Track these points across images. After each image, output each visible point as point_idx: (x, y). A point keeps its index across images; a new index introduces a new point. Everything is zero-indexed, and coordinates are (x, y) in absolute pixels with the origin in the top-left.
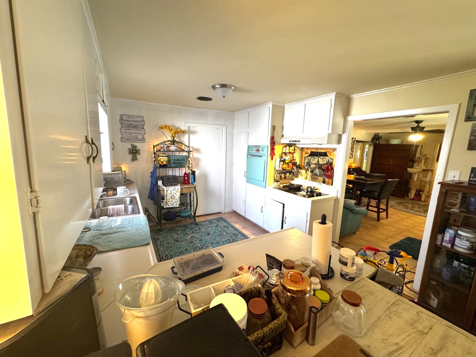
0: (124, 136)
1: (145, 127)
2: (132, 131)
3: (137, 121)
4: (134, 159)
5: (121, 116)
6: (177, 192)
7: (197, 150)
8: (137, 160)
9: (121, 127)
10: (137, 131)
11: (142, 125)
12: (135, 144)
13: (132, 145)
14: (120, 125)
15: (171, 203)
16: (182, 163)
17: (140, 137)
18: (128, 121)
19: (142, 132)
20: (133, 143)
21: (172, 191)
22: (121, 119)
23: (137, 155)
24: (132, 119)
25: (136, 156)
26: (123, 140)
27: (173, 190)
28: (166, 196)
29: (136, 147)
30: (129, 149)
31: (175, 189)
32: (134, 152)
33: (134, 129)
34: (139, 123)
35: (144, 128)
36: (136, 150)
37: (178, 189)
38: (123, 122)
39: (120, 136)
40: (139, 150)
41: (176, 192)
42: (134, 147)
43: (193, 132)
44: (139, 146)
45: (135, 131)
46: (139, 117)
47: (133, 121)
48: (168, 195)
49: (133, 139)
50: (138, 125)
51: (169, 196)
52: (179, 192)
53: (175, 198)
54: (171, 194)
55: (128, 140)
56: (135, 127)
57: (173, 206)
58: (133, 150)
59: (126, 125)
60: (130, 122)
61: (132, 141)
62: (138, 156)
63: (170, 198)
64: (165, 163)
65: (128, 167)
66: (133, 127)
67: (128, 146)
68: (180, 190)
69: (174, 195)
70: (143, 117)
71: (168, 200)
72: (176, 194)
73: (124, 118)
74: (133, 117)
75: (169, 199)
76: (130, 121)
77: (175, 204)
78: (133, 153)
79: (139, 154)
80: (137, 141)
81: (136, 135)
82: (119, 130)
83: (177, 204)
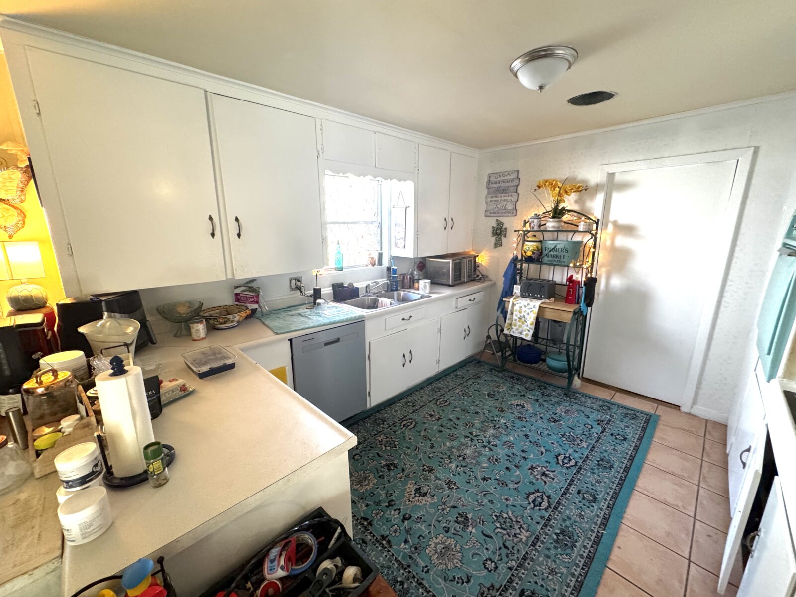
0: (489, 208)
1: (520, 189)
2: (499, 199)
3: (509, 181)
4: (498, 244)
5: (489, 176)
6: (531, 312)
7: (628, 230)
8: (501, 245)
9: (486, 193)
10: (506, 198)
11: (514, 186)
12: (502, 219)
13: (497, 220)
14: (486, 190)
15: (517, 329)
16: (562, 257)
17: (510, 207)
18: (495, 183)
19: (514, 198)
20: (498, 218)
21: (523, 307)
22: (489, 181)
23: (503, 238)
24: (503, 178)
25: (501, 239)
26: (488, 214)
27: (525, 306)
28: (512, 314)
29: (502, 224)
30: (493, 228)
31: (528, 305)
32: (499, 233)
33: (503, 195)
34: (508, 184)
35: (518, 191)
36: (501, 229)
37: (534, 307)
38: (491, 185)
39: (484, 207)
40: (506, 229)
41: (529, 311)
42: (500, 224)
43: (624, 186)
44: (507, 222)
45: (503, 198)
46: (513, 172)
47: (503, 181)
48: (515, 313)
49: (500, 211)
50: (509, 187)
51: (516, 316)
52: (535, 314)
53: (526, 322)
54: (520, 313)
55: (493, 213)
56: (504, 191)
57: (521, 336)
58: (497, 229)
59: (493, 189)
60: (499, 185)
61: (498, 215)
62: (504, 240)
63: (518, 320)
64: (529, 254)
65: (489, 256)
66: (502, 191)
67: (492, 223)
68: (536, 310)
69: (526, 316)
70: (518, 172)
71: (514, 321)
72: (528, 314)
73: (492, 179)
74: (503, 174)
75: (516, 320)
76: (499, 182)
77: (524, 333)
78: (498, 235)
79: (505, 236)
80: (505, 215)
81: (504, 204)
82: (484, 199)
83: (527, 335)
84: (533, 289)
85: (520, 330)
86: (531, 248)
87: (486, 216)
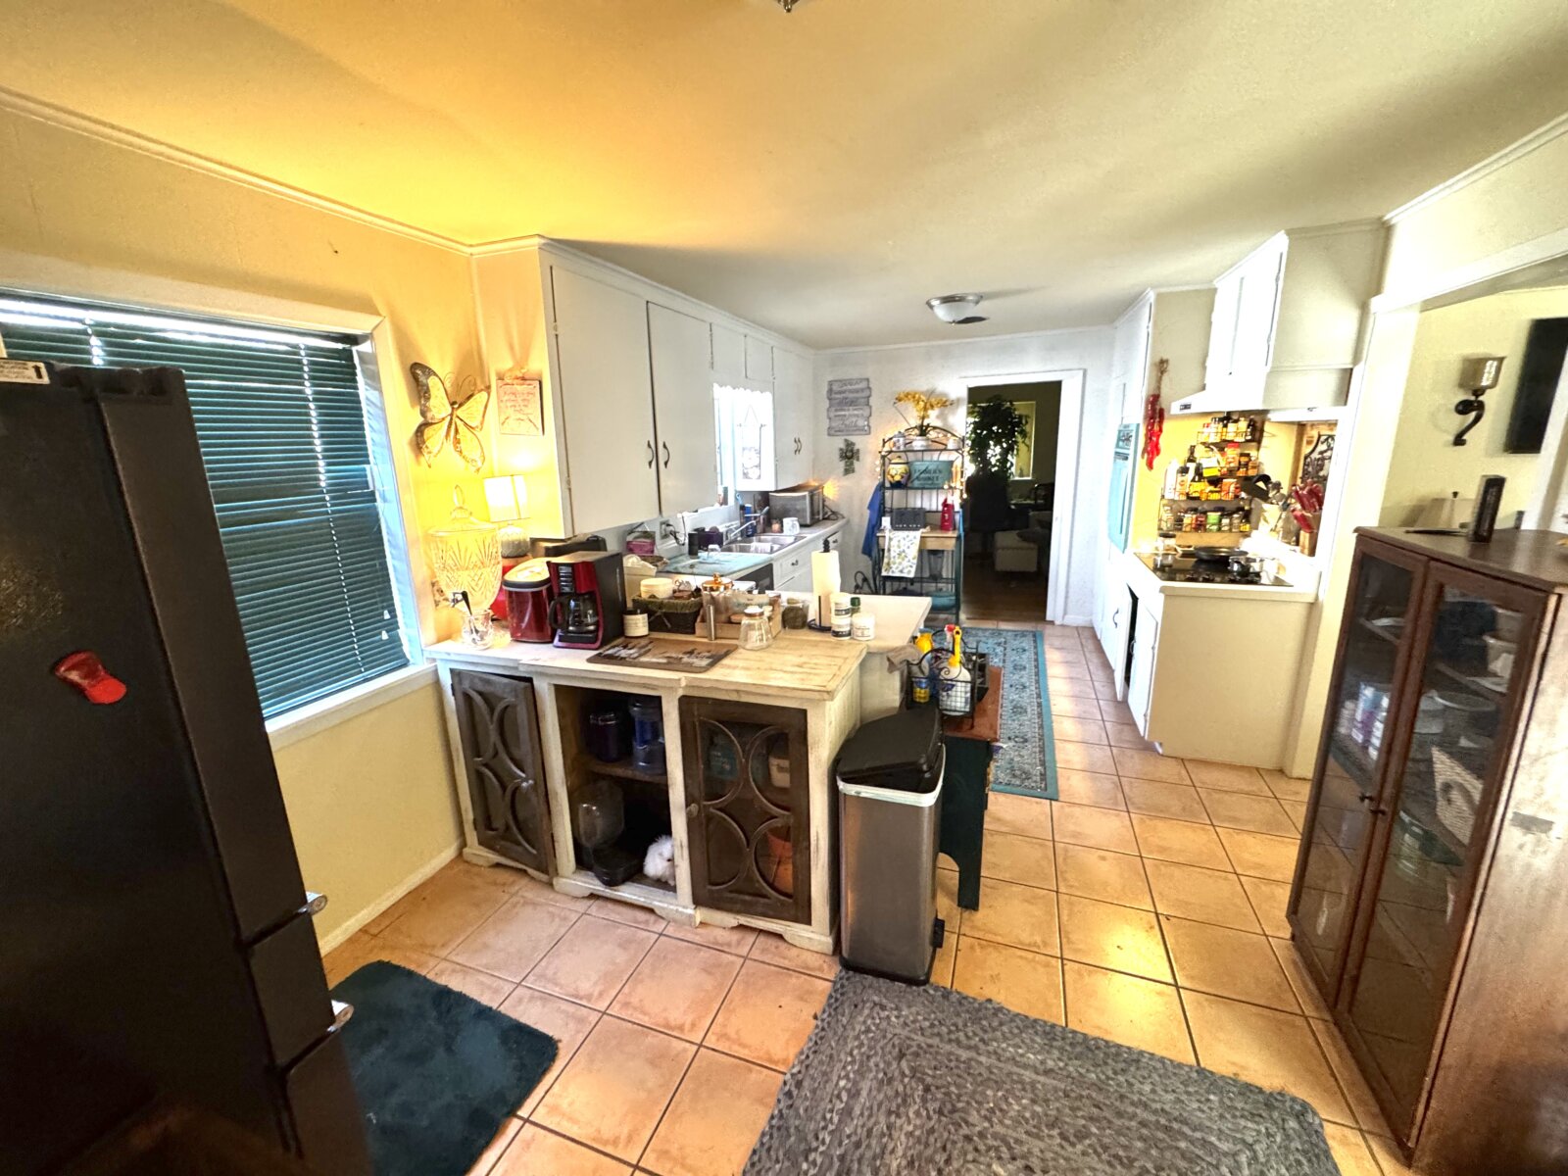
0: (834, 425)
1: (872, 401)
2: (847, 413)
3: (857, 391)
4: (849, 470)
5: (831, 383)
6: (912, 545)
8: (853, 471)
9: (828, 406)
10: (855, 412)
11: (864, 397)
12: (852, 439)
13: (846, 440)
14: (828, 402)
15: (897, 568)
17: (861, 423)
18: (840, 393)
19: (866, 413)
20: (848, 438)
21: (902, 540)
22: (830, 391)
23: (855, 462)
24: (849, 387)
25: (852, 464)
26: (832, 432)
27: (905, 539)
28: (889, 550)
29: (853, 444)
30: (841, 449)
31: (908, 537)
32: (849, 455)
33: (850, 408)
34: (855, 395)
35: (870, 404)
36: (852, 451)
37: (915, 539)
38: (834, 396)
39: (826, 424)
40: (858, 450)
41: (909, 545)
42: (849, 445)
44: (859, 441)
45: (851, 412)
46: (861, 380)
47: (851, 391)
48: (892, 549)
49: (848, 428)
50: (857, 398)
51: (894, 552)
52: (916, 546)
53: (907, 557)
54: (899, 547)
55: (839, 431)
56: (853, 403)
57: (902, 575)
58: (847, 450)
59: (837, 401)
60: (844, 395)
61: (847, 433)
62: (856, 464)
63: (897, 556)
64: (897, 478)
65: (839, 486)
66: (849, 403)
67: (839, 443)
68: (917, 542)
69: (907, 550)
70: (868, 380)
71: (892, 559)
72: (909, 548)
73: (835, 388)
74: (850, 382)
75: (894, 557)
76: (844, 392)
77: (906, 571)
78: (847, 457)
79: (858, 460)
80: (855, 433)
81: (854, 419)
82: (825, 414)
83: (909, 572)
84: (907, 519)
85: (900, 568)
86: (900, 471)
87: (829, 435)
